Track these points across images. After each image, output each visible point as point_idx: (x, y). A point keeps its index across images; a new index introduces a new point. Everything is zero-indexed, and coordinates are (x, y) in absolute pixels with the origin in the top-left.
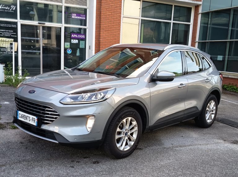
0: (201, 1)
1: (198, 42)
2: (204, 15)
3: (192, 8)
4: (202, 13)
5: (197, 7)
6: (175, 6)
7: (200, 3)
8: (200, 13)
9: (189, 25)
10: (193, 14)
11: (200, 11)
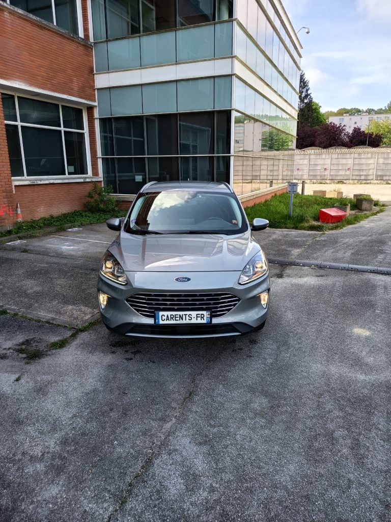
0: (95, 102)
1: (102, 158)
2: (103, 121)
3: (82, 110)
4: (100, 119)
5: (90, 109)
6: (62, 106)
7: (96, 104)
8: (97, 118)
9: (83, 134)
10: (85, 118)
11: (96, 114)
